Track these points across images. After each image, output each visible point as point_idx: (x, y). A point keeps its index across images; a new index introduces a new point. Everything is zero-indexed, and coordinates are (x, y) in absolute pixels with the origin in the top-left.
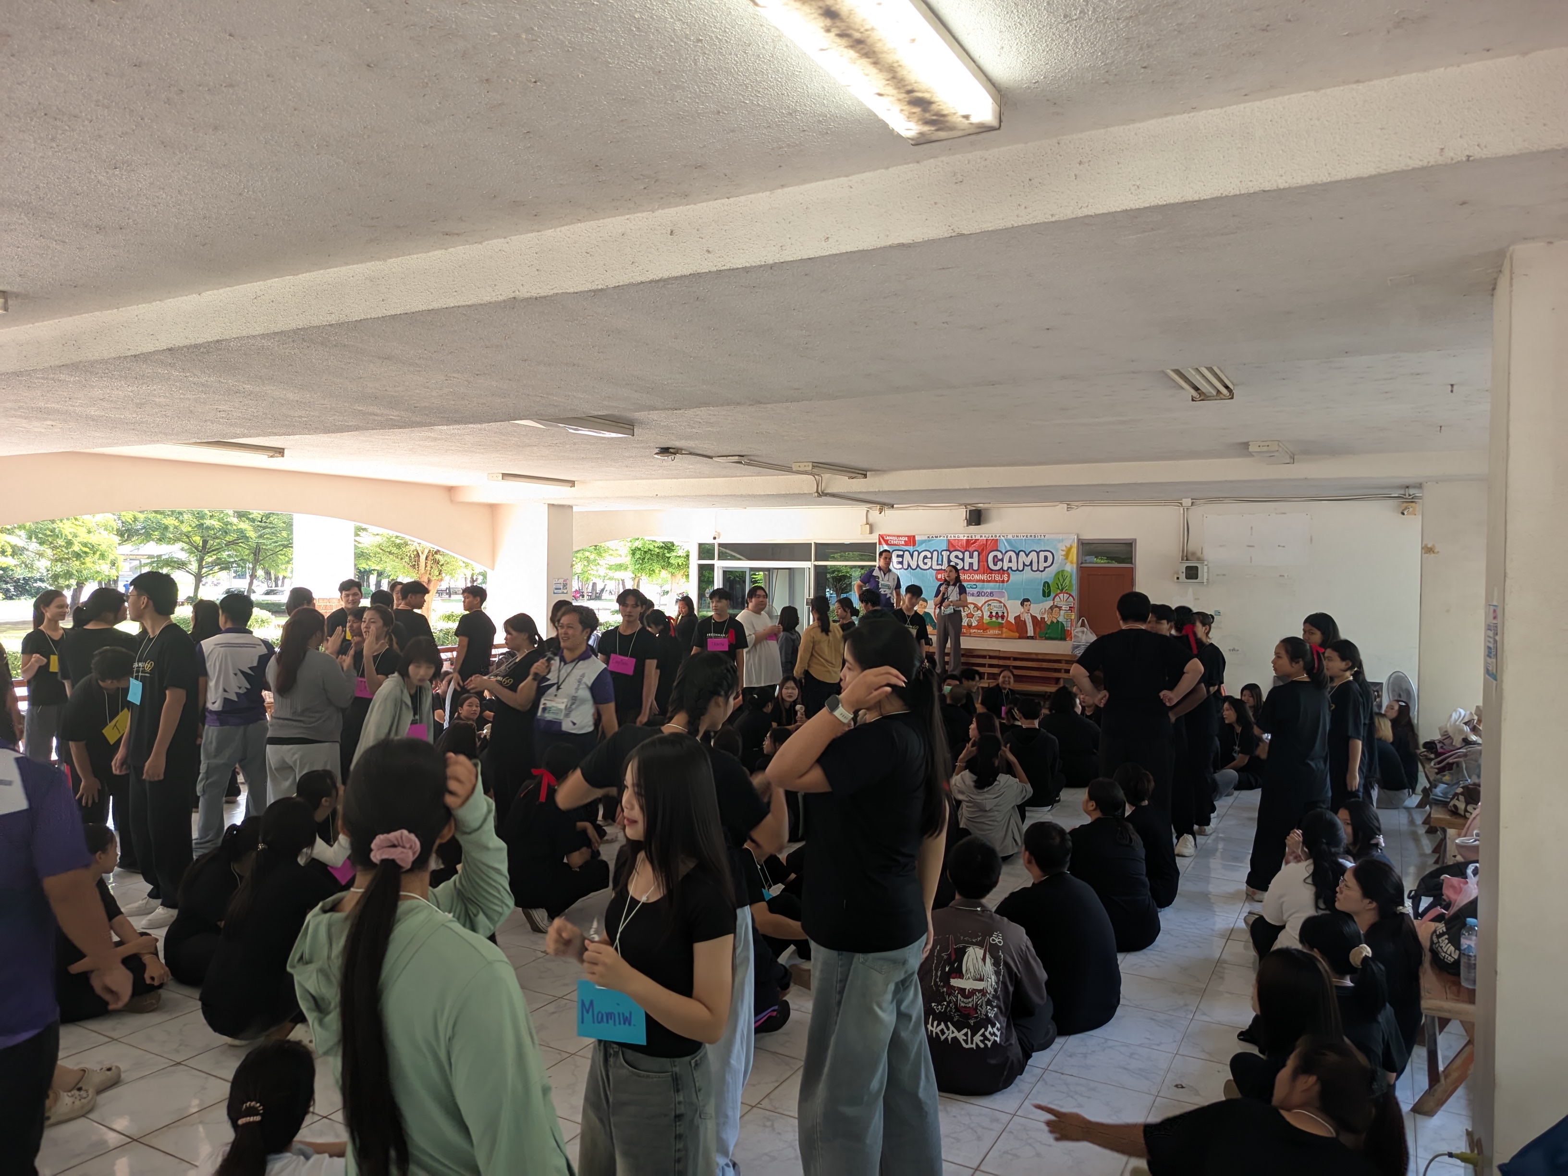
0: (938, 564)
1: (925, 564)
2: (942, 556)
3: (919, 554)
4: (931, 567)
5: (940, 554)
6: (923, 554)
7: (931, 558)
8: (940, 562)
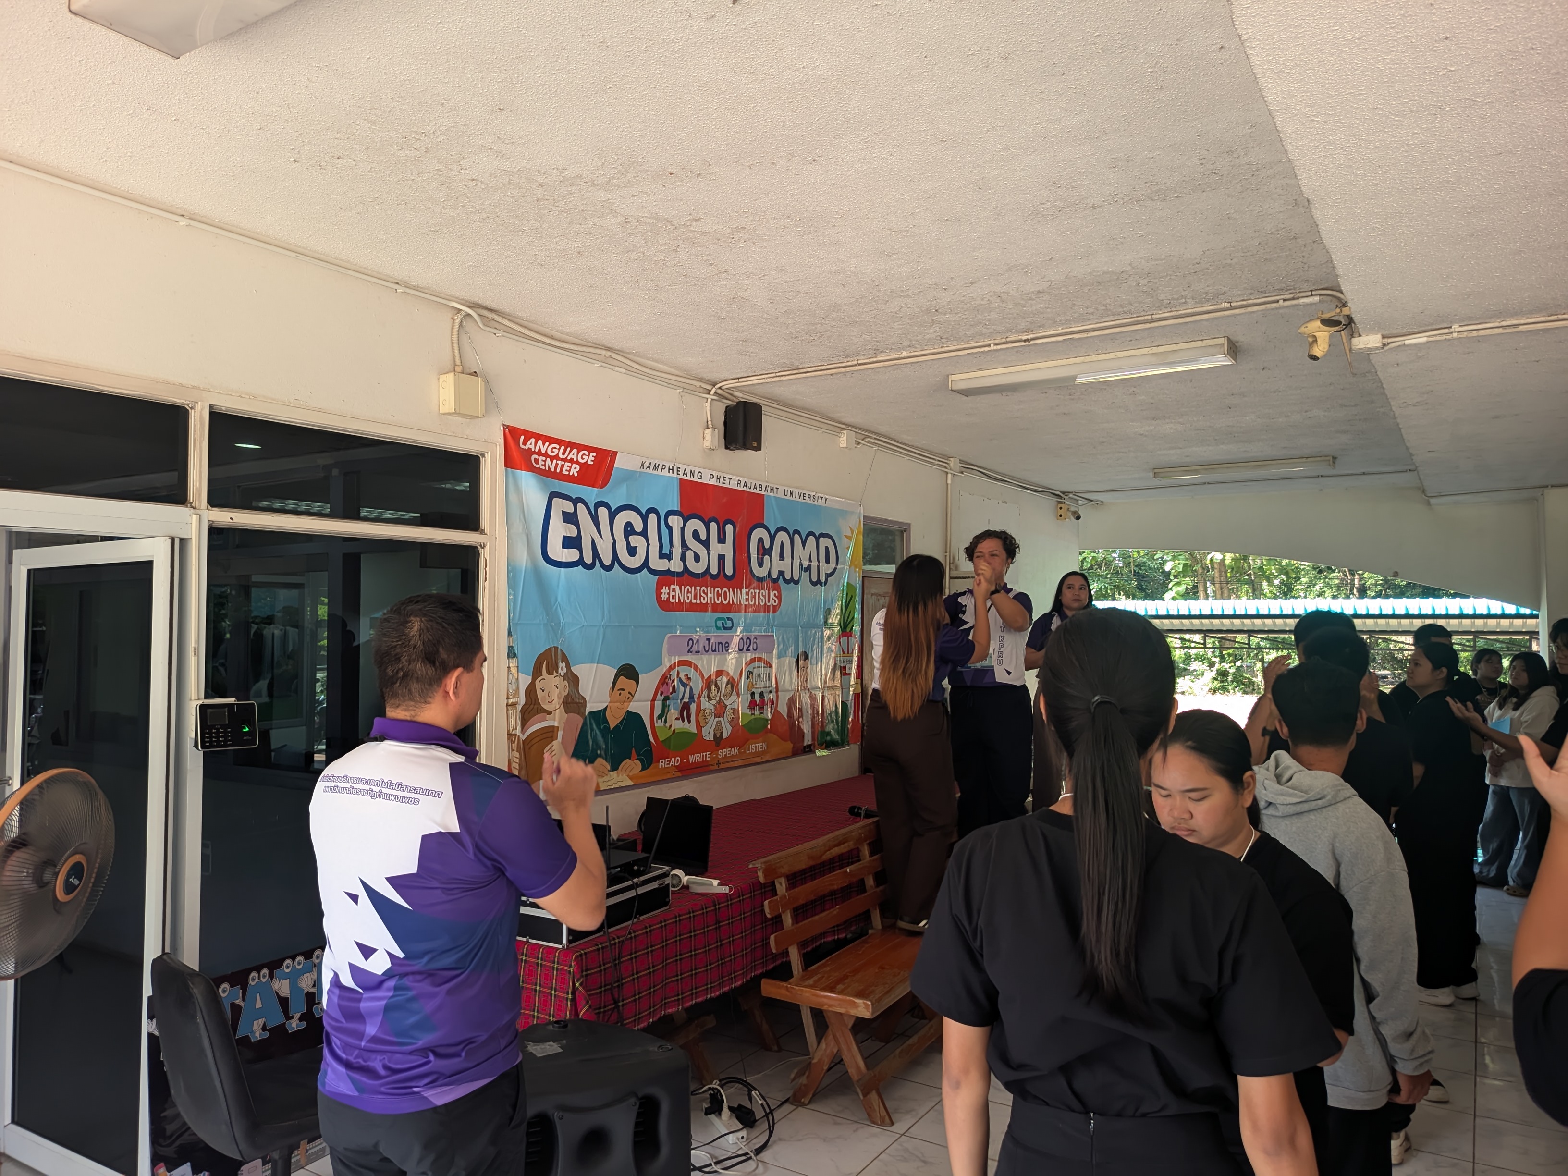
0: (662, 556)
1: (632, 551)
2: (670, 529)
3: (612, 516)
4: (646, 564)
5: (663, 522)
6: (622, 518)
7: (644, 533)
8: (666, 550)
